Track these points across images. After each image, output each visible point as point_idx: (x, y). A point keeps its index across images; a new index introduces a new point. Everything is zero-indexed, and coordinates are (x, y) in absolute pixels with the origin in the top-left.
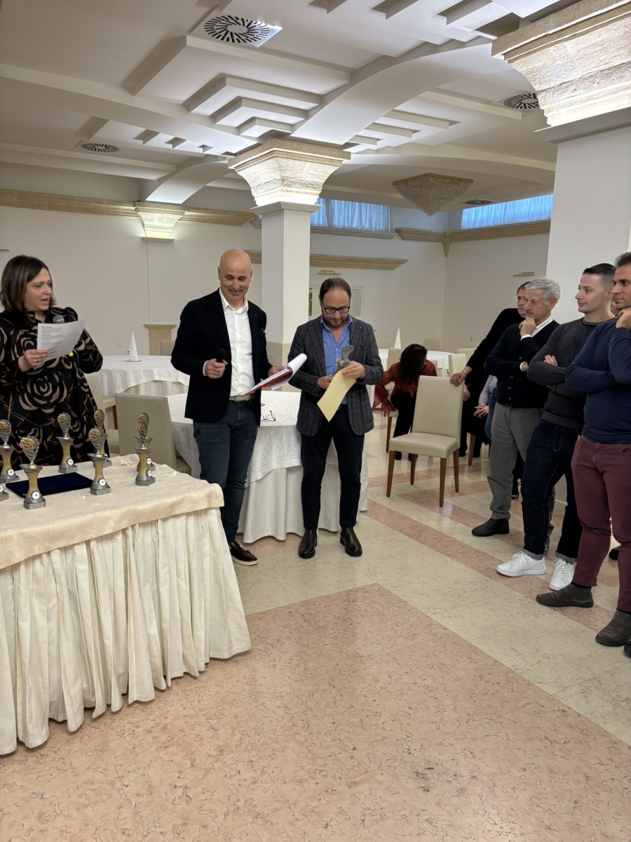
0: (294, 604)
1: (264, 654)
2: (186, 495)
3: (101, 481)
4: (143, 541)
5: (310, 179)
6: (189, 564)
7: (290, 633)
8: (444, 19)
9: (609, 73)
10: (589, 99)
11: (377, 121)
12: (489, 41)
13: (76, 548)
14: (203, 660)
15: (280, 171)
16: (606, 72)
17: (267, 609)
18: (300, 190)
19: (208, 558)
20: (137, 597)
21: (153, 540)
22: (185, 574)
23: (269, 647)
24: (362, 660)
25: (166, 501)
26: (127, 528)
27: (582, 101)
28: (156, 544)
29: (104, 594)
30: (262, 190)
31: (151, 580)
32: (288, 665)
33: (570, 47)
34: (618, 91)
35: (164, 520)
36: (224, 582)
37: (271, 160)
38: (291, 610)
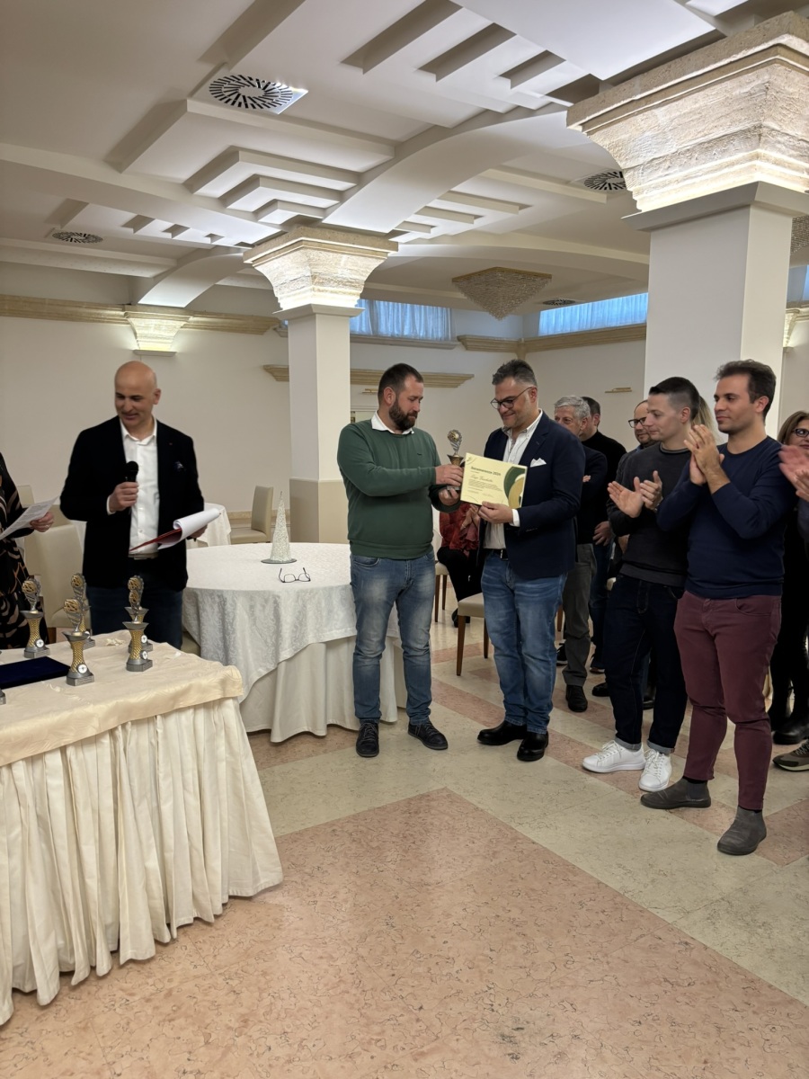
0: (339, 819)
1: (301, 887)
2: (193, 682)
3: (81, 667)
4: (137, 744)
5: (348, 275)
6: (199, 772)
7: (335, 858)
8: (507, 82)
9: (708, 147)
10: (687, 178)
11: (430, 205)
12: (563, 108)
13: (48, 758)
14: (220, 899)
15: (310, 265)
16: (706, 145)
17: (303, 828)
18: (335, 289)
19: (224, 763)
20: (130, 817)
21: (151, 743)
22: (194, 786)
23: (307, 877)
24: (428, 890)
25: (167, 691)
26: (116, 728)
27: (678, 181)
28: (154, 748)
29: (85, 817)
30: (287, 290)
31: (149, 796)
32: (332, 900)
33: (662, 115)
34: (721, 167)
35: (165, 716)
36: (246, 794)
37: (297, 252)
38: (335, 828)
